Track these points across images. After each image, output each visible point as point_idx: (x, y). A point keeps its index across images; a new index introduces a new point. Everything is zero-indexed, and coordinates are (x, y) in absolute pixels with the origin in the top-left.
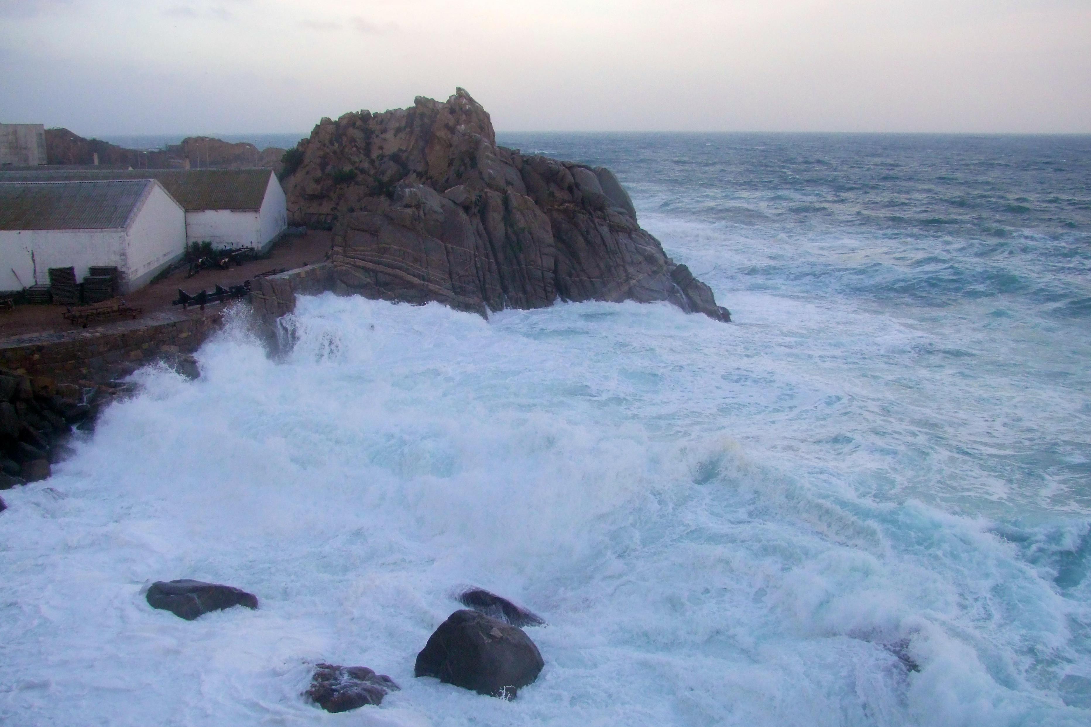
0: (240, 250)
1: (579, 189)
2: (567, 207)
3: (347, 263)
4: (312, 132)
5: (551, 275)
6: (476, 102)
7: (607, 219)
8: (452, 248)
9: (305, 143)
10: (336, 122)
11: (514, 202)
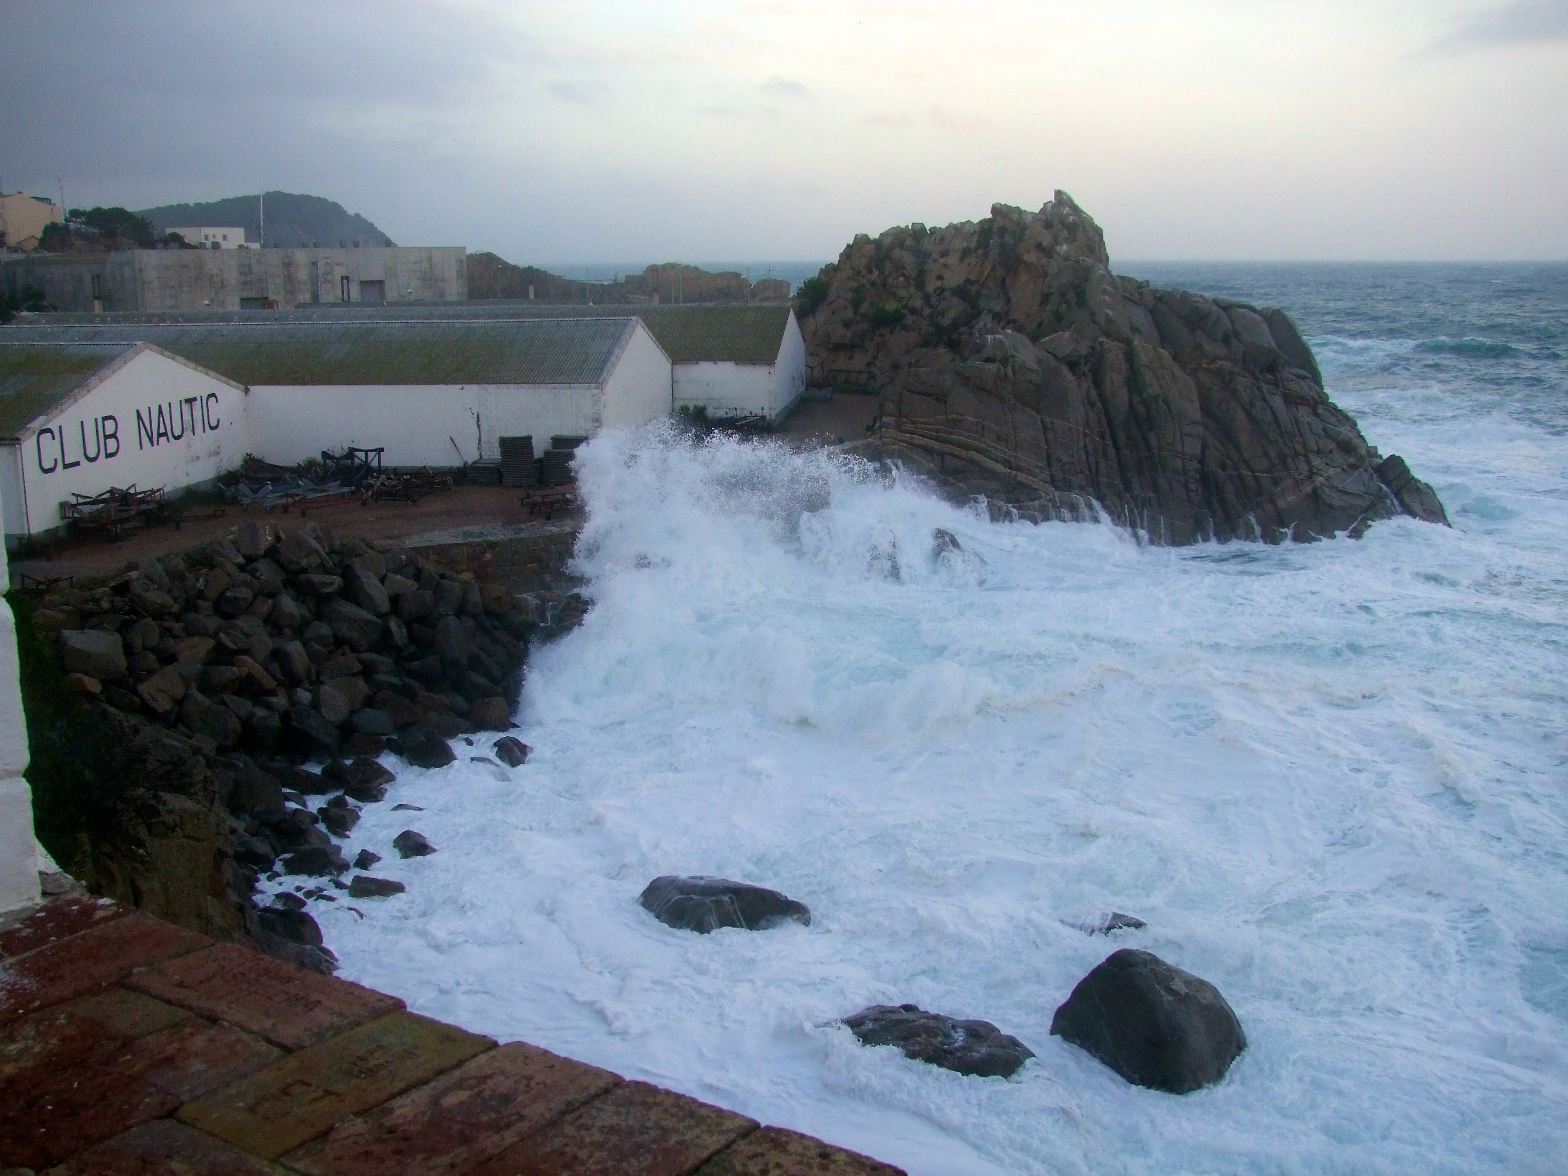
0: (746, 418)
1: (1240, 341)
2: (1221, 365)
3: (900, 441)
4: (841, 255)
5: (1195, 465)
6: (1083, 212)
7: (1280, 384)
8: (1052, 423)
9: (830, 270)
10: (875, 241)
11: (1143, 357)
